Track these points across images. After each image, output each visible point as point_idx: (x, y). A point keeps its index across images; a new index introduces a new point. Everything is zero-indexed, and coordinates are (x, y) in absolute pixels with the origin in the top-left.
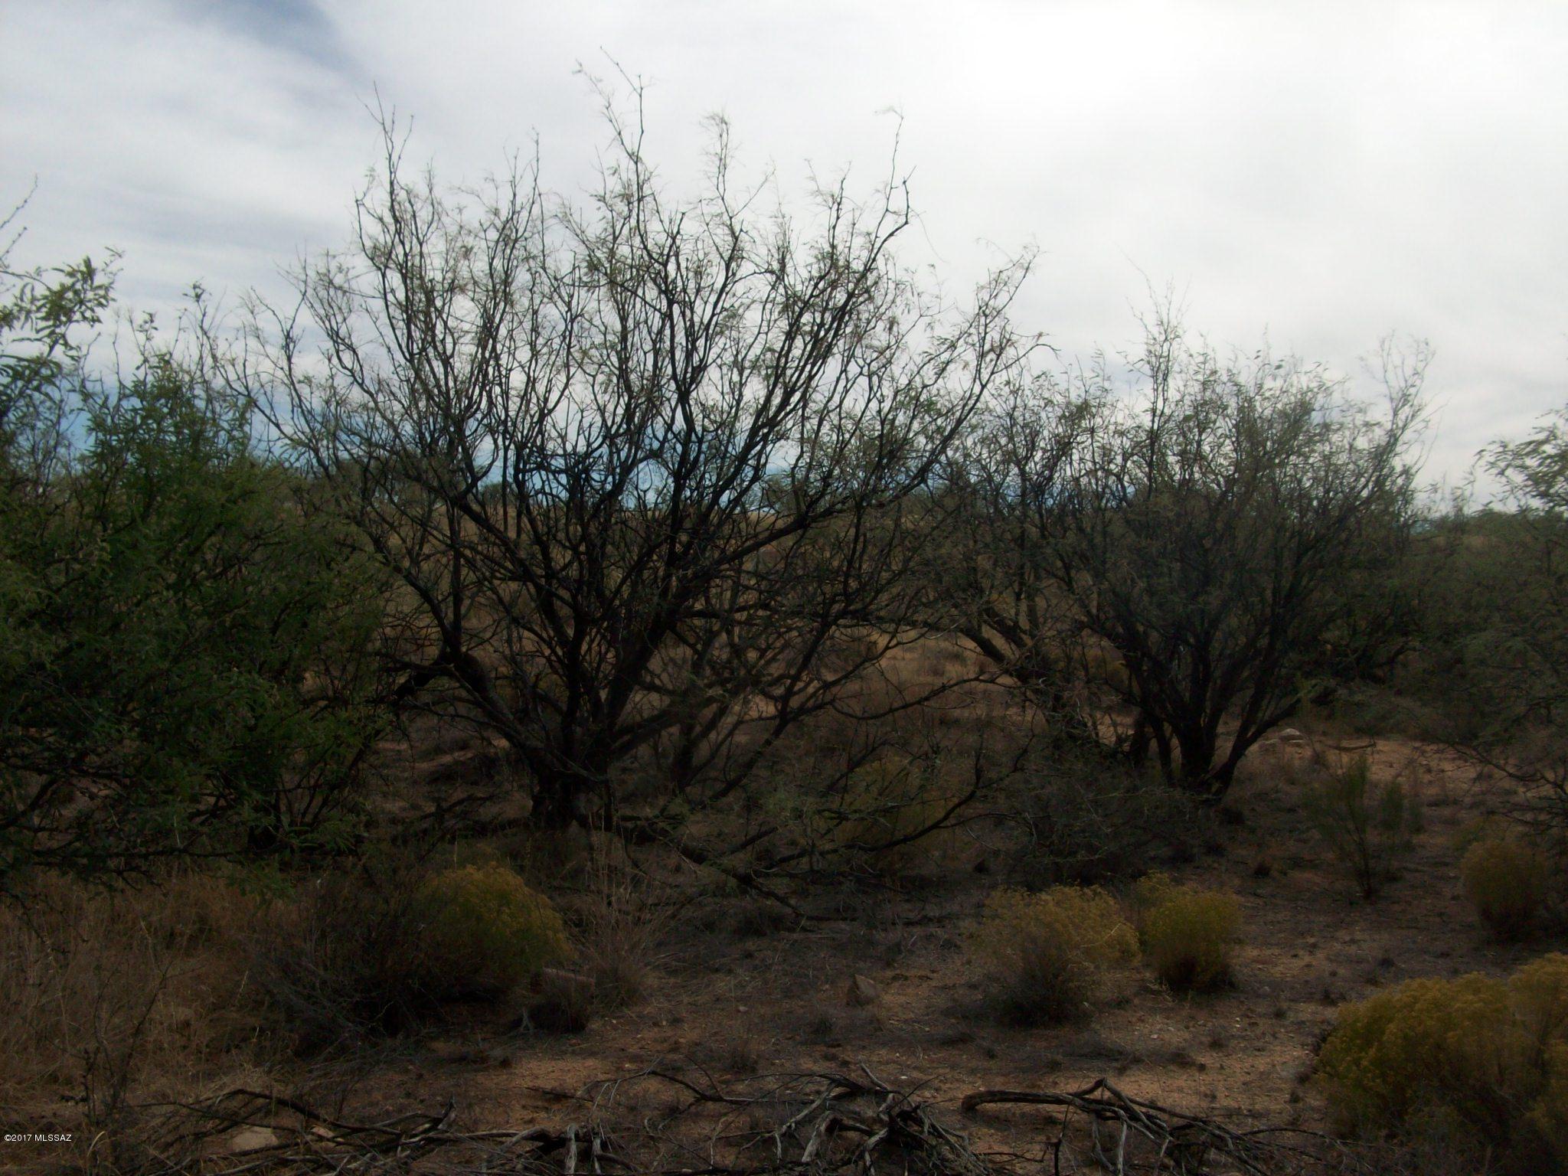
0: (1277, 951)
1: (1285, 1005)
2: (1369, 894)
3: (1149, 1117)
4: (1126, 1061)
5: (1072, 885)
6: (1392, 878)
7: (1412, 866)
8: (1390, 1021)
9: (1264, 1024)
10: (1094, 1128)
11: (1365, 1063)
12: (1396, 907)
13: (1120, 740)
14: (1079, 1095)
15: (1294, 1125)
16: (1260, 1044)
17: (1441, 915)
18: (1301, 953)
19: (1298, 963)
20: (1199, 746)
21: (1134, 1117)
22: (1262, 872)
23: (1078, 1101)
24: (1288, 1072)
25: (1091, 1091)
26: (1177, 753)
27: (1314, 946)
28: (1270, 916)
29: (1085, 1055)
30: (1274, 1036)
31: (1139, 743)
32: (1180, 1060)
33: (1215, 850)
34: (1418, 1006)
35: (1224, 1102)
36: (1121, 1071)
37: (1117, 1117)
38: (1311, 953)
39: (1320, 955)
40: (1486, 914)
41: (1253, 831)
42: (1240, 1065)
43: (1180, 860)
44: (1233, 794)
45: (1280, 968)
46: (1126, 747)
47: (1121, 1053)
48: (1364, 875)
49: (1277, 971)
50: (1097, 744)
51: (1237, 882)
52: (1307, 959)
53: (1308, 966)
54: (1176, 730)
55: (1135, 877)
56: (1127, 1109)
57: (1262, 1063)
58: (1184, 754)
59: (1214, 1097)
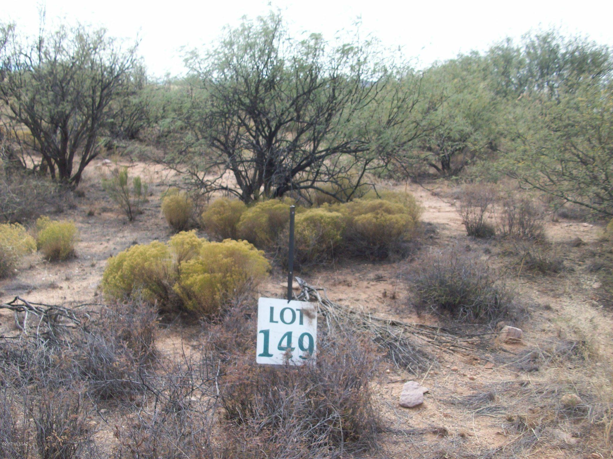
0: (94, 243)
1: (95, 262)
2: (132, 219)
3: (37, 308)
4: (29, 289)
5: (6, 223)
6: (141, 213)
7: (148, 208)
8: (125, 260)
9: (88, 270)
10: (16, 315)
11: (117, 277)
12: (141, 223)
13: (35, 167)
14: (9, 304)
15: (95, 303)
16: (84, 277)
17: (156, 225)
18: (104, 243)
19: (103, 246)
20: (65, 167)
21: (31, 309)
22: (91, 214)
23: (10, 306)
24: (94, 286)
25: (14, 302)
26: (57, 171)
27: (109, 240)
28: (93, 231)
29: (14, 289)
30: (91, 273)
31: (43, 167)
32: (53, 286)
33: (73, 207)
34: (135, 255)
35: (69, 299)
36: (29, 293)
37: (24, 310)
38: (108, 242)
39: (111, 243)
40: (171, 223)
41: (88, 199)
42: (77, 285)
43: (59, 212)
44: (81, 185)
45: (95, 249)
46: (38, 169)
47: (28, 286)
48: (129, 212)
49: (93, 250)
50: (25, 168)
51: (81, 219)
52: (106, 244)
53: (106, 247)
54: (56, 161)
55: (36, 218)
56: (27, 306)
57: (85, 284)
58: (60, 171)
59: (65, 298)
